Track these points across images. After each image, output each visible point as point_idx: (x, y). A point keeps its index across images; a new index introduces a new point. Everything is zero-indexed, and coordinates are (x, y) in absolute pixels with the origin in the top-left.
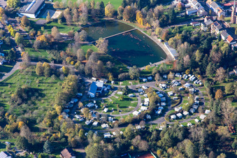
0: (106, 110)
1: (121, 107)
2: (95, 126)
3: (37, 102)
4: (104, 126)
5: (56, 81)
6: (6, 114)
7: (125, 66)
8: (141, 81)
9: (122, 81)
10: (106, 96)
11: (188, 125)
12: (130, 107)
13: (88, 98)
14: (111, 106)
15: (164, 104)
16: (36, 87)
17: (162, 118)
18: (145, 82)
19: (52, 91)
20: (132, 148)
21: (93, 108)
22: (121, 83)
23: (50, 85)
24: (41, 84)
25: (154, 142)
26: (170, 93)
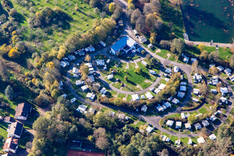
0: (110, 76)
1: (129, 81)
2: (81, 91)
3: (55, 32)
4: (90, 95)
5: (96, 16)
6: (14, 32)
7: (184, 31)
8: (181, 59)
9: (161, 48)
10: (128, 60)
11: (176, 142)
12: (138, 86)
13: (108, 52)
14: (121, 74)
15: (176, 101)
16: (70, 14)
17: (159, 117)
18: (185, 62)
19: (80, 27)
20: (90, 138)
21: (101, 67)
22: (159, 50)
23: (86, 17)
24: (78, 12)
25: (119, 143)
26: (196, 91)
